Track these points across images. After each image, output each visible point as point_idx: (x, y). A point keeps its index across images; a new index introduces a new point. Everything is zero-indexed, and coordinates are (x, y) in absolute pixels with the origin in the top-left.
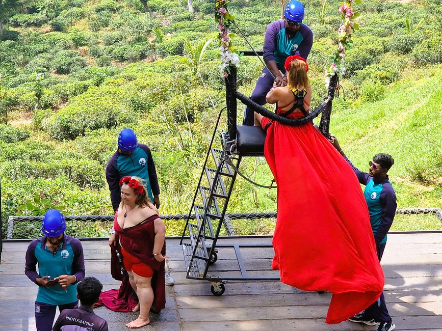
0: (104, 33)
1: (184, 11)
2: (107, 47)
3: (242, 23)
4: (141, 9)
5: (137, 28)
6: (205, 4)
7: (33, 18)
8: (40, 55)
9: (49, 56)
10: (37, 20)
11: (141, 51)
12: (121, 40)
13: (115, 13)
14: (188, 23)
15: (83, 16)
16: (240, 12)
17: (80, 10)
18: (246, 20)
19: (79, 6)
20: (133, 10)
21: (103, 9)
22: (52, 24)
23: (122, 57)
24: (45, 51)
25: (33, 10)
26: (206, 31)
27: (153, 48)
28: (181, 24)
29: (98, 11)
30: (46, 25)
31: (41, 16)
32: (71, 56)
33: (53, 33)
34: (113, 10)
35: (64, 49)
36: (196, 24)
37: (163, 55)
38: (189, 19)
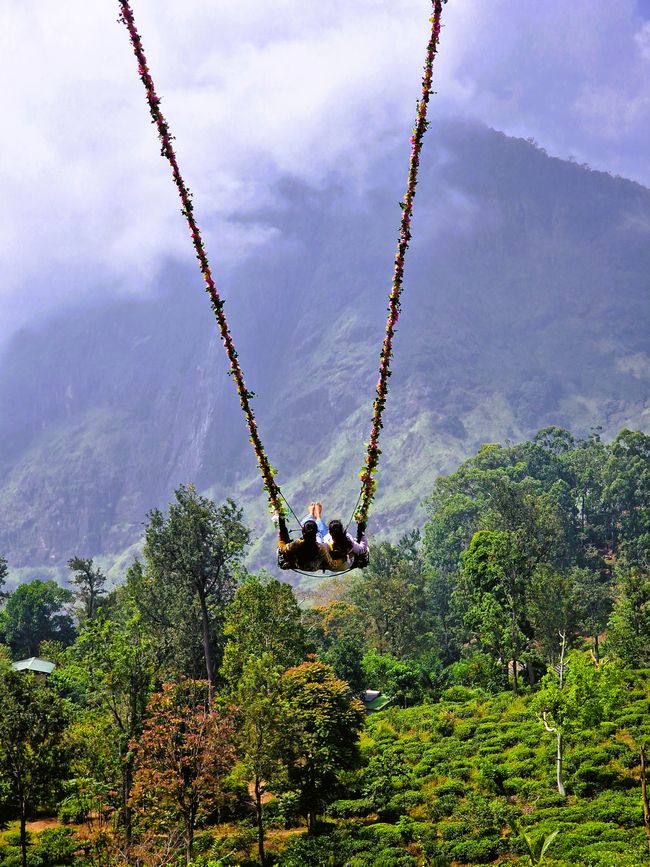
0: (446, 824)
1: (552, 793)
2: (447, 842)
3: (627, 809)
4: (497, 792)
5: (485, 816)
6: (582, 784)
7: (356, 805)
8: (358, 854)
9: (370, 855)
10: (361, 808)
11: (489, 849)
12: (465, 832)
13: (463, 797)
14: (556, 810)
15: (420, 801)
16: (627, 795)
17: (417, 794)
18: (634, 806)
19: (417, 789)
20: (485, 793)
21: (447, 792)
22: (379, 813)
23: (465, 856)
24: (365, 849)
25: (358, 796)
26: (579, 820)
27: (505, 843)
28: (546, 811)
29: (441, 794)
30: (373, 815)
31: (367, 802)
32: (398, 855)
33: (379, 824)
34: (460, 793)
35: (390, 846)
36: (566, 811)
37: (520, 853)
38: (559, 804)
